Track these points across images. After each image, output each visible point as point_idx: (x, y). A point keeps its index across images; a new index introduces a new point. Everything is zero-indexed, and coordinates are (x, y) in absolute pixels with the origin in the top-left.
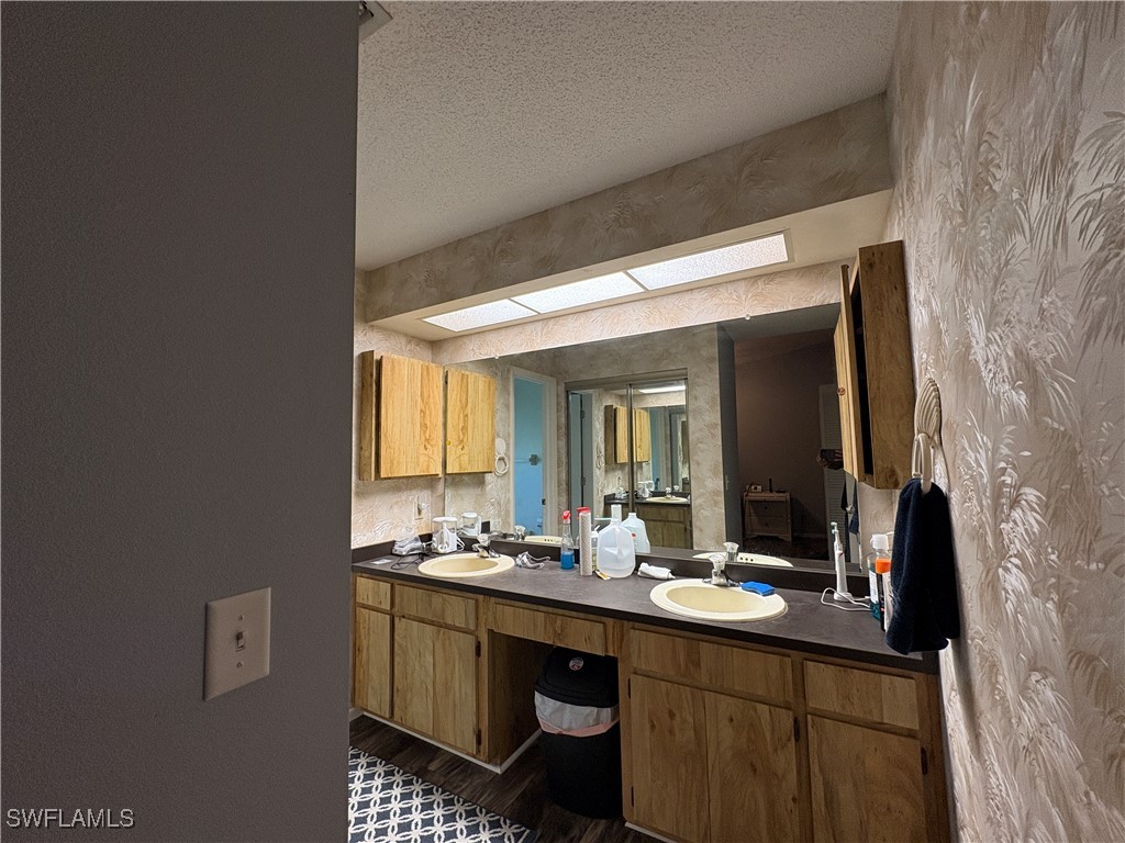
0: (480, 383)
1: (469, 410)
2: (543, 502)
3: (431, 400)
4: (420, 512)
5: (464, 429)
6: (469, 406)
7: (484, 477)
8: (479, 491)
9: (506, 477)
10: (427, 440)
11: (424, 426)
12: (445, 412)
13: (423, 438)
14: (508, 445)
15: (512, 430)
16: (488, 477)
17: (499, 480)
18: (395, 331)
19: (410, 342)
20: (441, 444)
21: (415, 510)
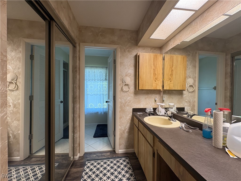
0: (178, 58)
1: (174, 68)
2: (216, 104)
3: (158, 66)
4: (155, 101)
5: (172, 75)
6: (174, 66)
7: (182, 92)
8: (180, 97)
9: (194, 93)
10: (156, 79)
11: (155, 74)
12: (163, 69)
13: (154, 78)
14: (195, 81)
15: (197, 75)
16: (184, 92)
17: (190, 94)
18: (147, 47)
19: (152, 49)
20: (162, 80)
21: (154, 100)
